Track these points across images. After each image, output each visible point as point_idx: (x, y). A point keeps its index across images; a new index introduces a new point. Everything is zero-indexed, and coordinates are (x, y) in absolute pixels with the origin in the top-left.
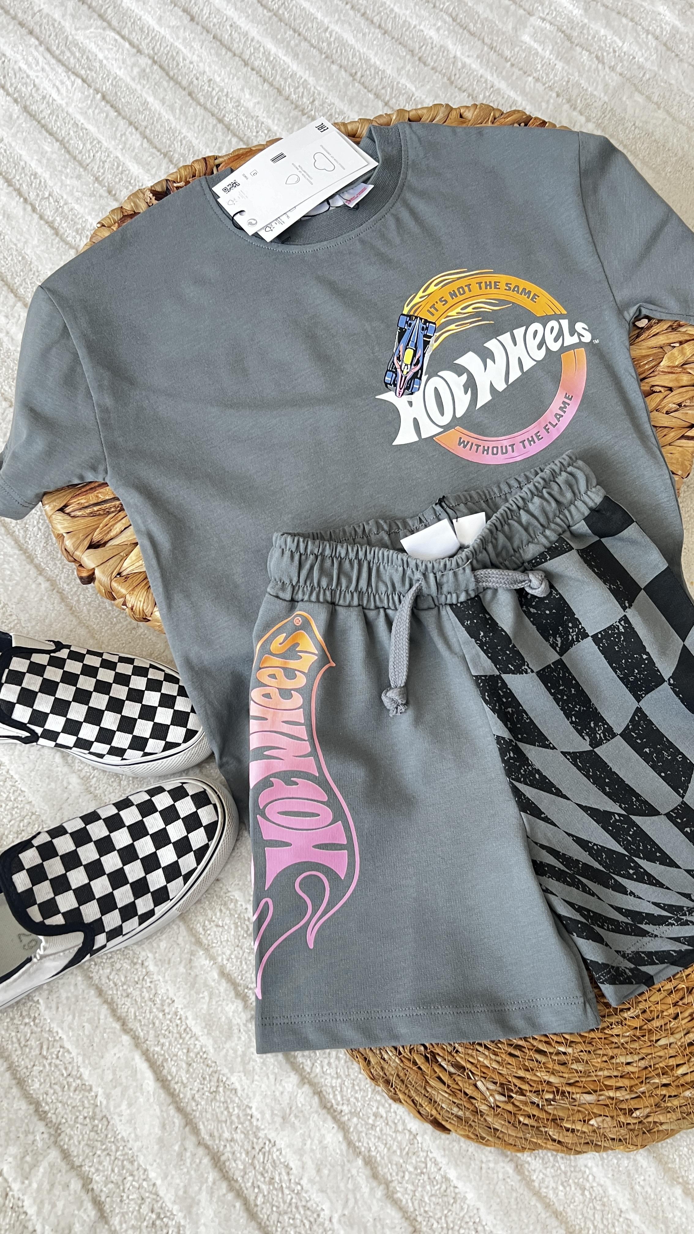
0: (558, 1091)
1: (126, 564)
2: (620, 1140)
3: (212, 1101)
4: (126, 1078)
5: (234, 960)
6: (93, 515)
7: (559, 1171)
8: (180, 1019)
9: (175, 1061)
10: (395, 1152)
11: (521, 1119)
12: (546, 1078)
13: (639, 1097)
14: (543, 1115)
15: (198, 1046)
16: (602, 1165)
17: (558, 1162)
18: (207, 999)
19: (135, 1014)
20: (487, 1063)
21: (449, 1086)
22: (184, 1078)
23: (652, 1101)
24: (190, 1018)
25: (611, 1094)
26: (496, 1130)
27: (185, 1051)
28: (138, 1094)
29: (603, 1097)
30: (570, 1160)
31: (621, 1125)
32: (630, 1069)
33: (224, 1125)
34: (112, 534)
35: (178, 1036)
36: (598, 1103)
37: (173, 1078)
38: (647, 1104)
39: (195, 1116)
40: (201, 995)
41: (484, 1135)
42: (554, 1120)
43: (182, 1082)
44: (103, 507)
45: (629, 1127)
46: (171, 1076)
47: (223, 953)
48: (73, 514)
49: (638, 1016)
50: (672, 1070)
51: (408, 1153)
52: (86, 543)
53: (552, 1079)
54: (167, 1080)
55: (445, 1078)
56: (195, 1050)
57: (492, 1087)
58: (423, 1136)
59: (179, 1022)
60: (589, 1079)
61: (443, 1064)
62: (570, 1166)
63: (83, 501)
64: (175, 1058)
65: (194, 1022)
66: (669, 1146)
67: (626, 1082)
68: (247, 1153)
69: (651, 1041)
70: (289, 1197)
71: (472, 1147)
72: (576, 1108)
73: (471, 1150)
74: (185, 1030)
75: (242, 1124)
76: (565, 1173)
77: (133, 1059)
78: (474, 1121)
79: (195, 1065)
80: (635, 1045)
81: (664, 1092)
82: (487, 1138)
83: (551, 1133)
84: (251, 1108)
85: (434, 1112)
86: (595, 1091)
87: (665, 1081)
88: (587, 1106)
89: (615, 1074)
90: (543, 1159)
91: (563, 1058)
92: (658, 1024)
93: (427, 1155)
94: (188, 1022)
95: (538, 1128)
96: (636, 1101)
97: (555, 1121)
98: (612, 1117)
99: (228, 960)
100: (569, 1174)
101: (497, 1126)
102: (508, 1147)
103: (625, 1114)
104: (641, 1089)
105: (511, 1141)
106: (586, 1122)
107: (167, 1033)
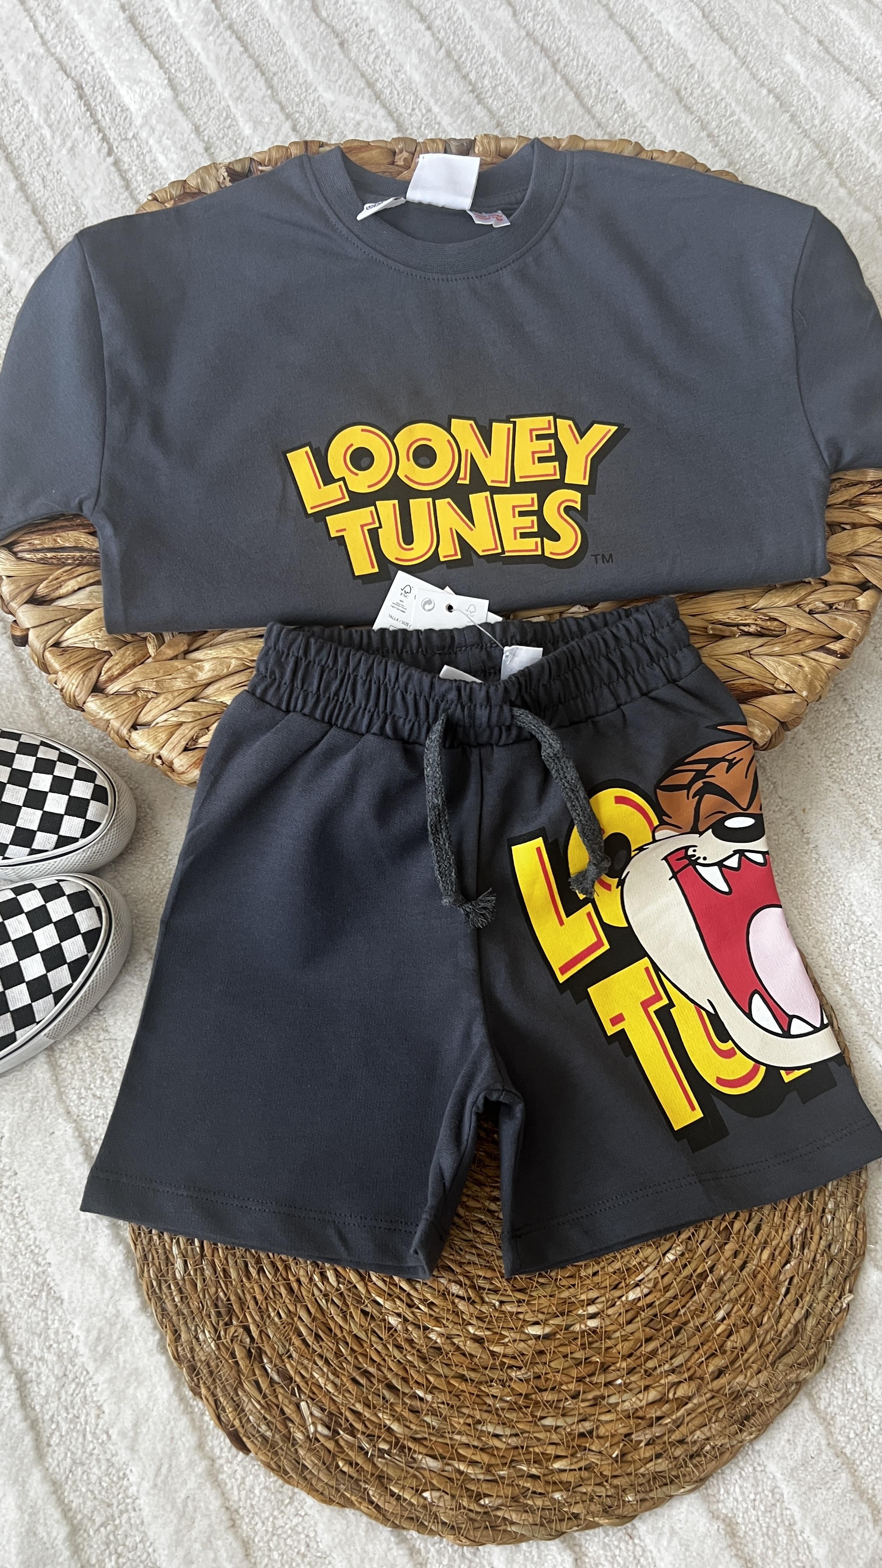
0: (396, 1444)
1: (69, 633)
2: (453, 1528)
6: (43, 561)
11: (341, 1464)
12: (388, 1422)
13: (495, 1481)
14: (368, 1467)
20: (321, 1381)
21: (265, 1397)
23: (509, 1491)
25: (462, 1467)
26: (305, 1467)
29: (450, 1468)
31: (460, 1509)
32: (497, 1443)
34: (62, 591)
36: (440, 1474)
38: (502, 1493)
41: (289, 1470)
42: (380, 1477)
44: (59, 555)
45: (471, 1515)
48: (20, 555)
49: (527, 1381)
50: (548, 1460)
52: (26, 595)
53: (395, 1427)
55: (264, 1386)
57: (317, 1413)
60: (440, 1440)
61: (268, 1366)
63: (36, 542)
67: (486, 1458)
69: (533, 1416)
72: (411, 1471)
78: (281, 1449)
80: (512, 1416)
81: (528, 1485)
82: (292, 1474)
83: (371, 1493)
85: (237, 1423)
86: (443, 1458)
87: (534, 1471)
88: (427, 1474)
89: (476, 1444)
91: (417, 1404)
92: (550, 1398)
95: (357, 1481)
96: (489, 1485)
97: (382, 1480)
98: (453, 1496)
101: (308, 1464)
102: (314, 1493)
103: (470, 1497)
104: (501, 1473)
105: (319, 1487)
106: (418, 1492)
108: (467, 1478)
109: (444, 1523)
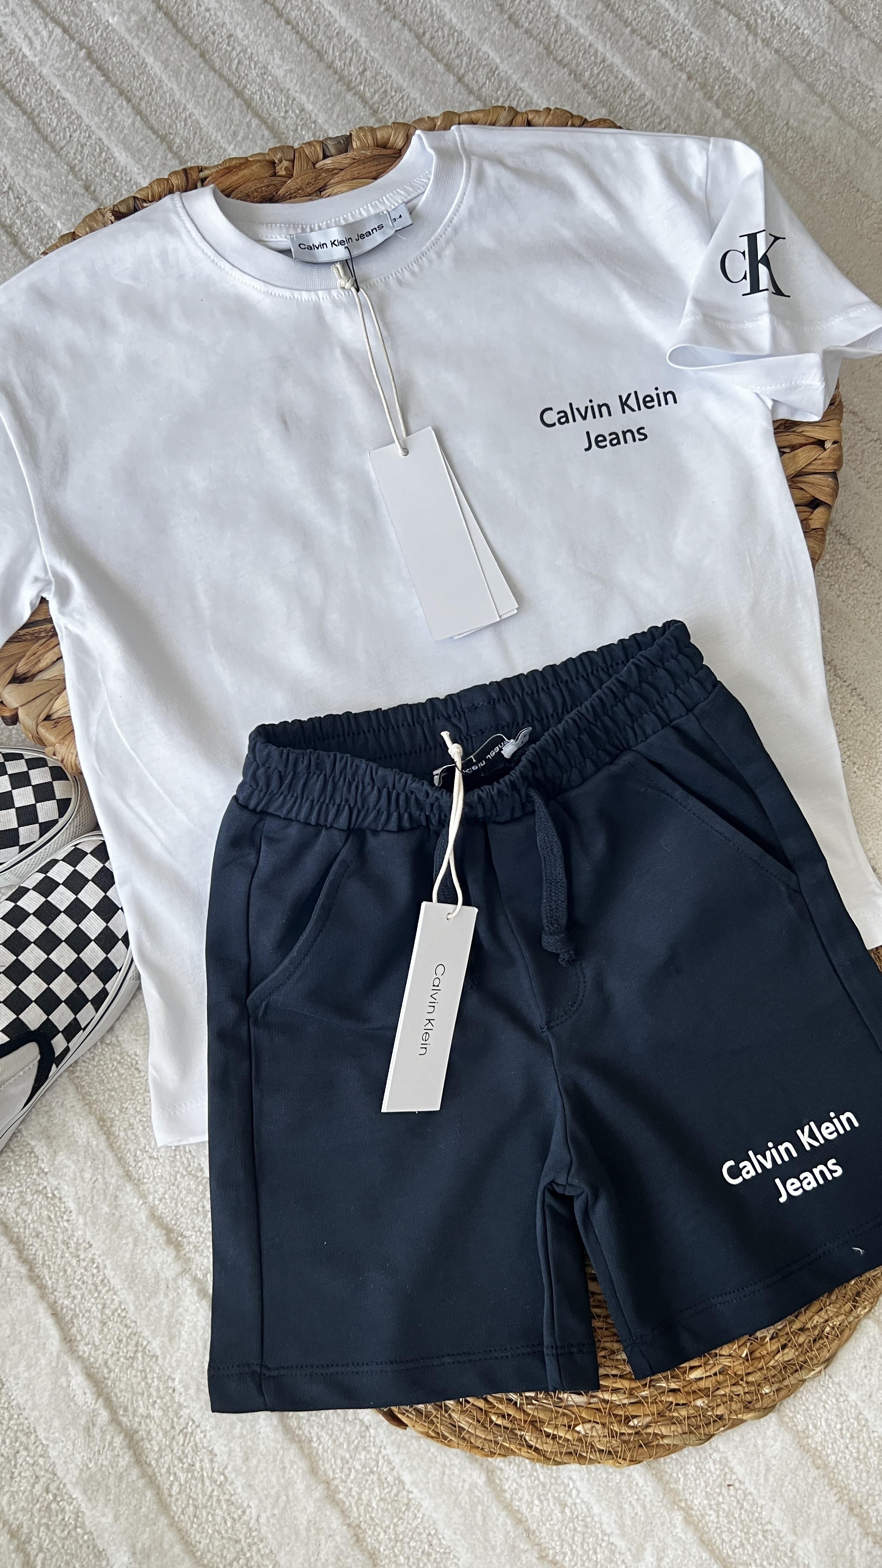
1: (57, 705)
2: (610, 1453)
3: (127, 1369)
4: (27, 1335)
5: (168, 1201)
7: (537, 1482)
8: (97, 1267)
9: (88, 1318)
10: (341, 1445)
11: (494, 1418)
13: (640, 1402)
14: (520, 1416)
15: (116, 1302)
16: (588, 1480)
17: (536, 1471)
18: (131, 1246)
19: (44, 1257)
22: (96, 1339)
24: (109, 1267)
25: (607, 1396)
26: (461, 1428)
27: (100, 1307)
28: (39, 1355)
29: (595, 1400)
30: (552, 1470)
31: (613, 1435)
33: (140, 1398)
34: (41, 665)
35: (93, 1288)
36: (587, 1407)
37: (83, 1337)
38: (648, 1412)
39: (107, 1384)
40: (124, 1241)
41: (447, 1434)
42: (533, 1423)
43: (94, 1344)
44: (31, 630)
45: (623, 1438)
46: (81, 1334)
47: (156, 1191)
50: (683, 1373)
51: (356, 1448)
52: (9, 675)
54: (75, 1339)
56: (112, 1307)
58: (376, 1429)
59: (95, 1271)
62: (551, 1476)
64: (87, 1315)
65: (113, 1273)
66: (674, 1462)
68: (166, 1433)
70: (210, 1489)
71: (434, 1447)
72: (561, 1410)
73: (432, 1450)
74: (102, 1281)
75: (162, 1398)
76: (544, 1485)
77: (37, 1313)
78: (436, 1417)
79: (110, 1324)
81: (671, 1399)
82: (450, 1437)
83: (527, 1438)
84: (173, 1380)
87: (673, 1386)
88: (575, 1409)
89: (614, 1372)
90: (519, 1466)
93: (380, 1452)
94: (106, 1272)
95: (512, 1430)
96: (635, 1407)
97: (535, 1424)
98: (604, 1425)
99: (161, 1200)
100: (548, 1487)
101: (463, 1424)
102: (476, 1450)
103: (620, 1422)
104: (643, 1393)
105: (479, 1444)
106: (570, 1427)
107: (80, 1283)
108: (614, 1406)
109: (601, 1451)
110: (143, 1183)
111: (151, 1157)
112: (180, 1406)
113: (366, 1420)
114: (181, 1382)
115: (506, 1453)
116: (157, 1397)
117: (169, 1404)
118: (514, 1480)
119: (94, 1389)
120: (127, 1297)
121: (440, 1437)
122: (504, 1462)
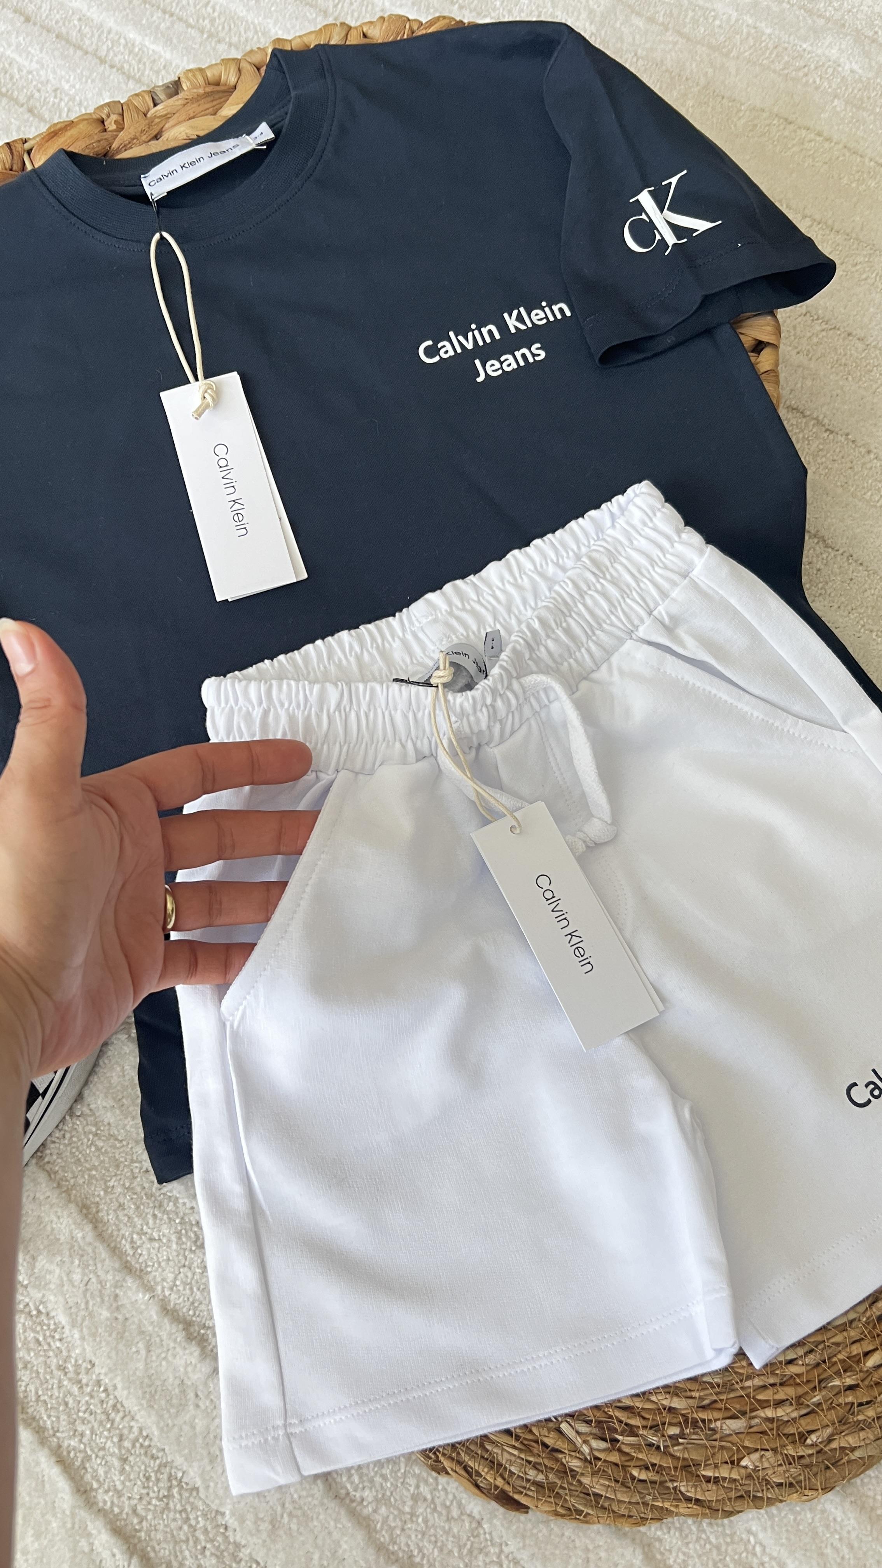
0: (686, 1421)
2: (791, 1485)
3: (162, 1513)
4: (29, 1494)
5: (181, 1288)
7: (708, 1546)
8: (106, 1390)
9: (103, 1458)
10: (450, 1552)
11: (635, 1473)
12: (665, 1402)
13: (812, 1412)
14: (667, 1462)
15: (135, 1430)
16: (772, 1527)
17: (704, 1531)
18: (143, 1352)
19: (37, 1393)
21: (519, 1438)
22: (118, 1483)
23: (832, 1415)
24: (119, 1386)
25: (769, 1413)
26: (597, 1496)
27: (116, 1440)
28: (49, 1517)
29: (757, 1420)
30: (723, 1525)
31: (789, 1461)
32: (793, 1369)
33: (184, 1547)
35: (103, 1417)
36: (749, 1431)
37: (101, 1484)
38: (826, 1422)
39: (140, 1538)
40: (134, 1349)
41: (581, 1507)
42: (686, 1467)
43: (115, 1490)
45: (803, 1461)
46: (98, 1481)
47: (163, 1280)
50: (858, 1362)
51: (470, 1552)
53: (676, 1403)
54: (92, 1489)
56: (132, 1436)
57: (583, 1428)
58: (490, 1521)
59: (103, 1395)
60: (732, 1395)
62: (724, 1535)
64: (101, 1453)
65: (125, 1392)
66: (874, 1481)
67: (789, 1392)
71: (568, 1529)
72: (717, 1443)
73: (567, 1534)
74: (114, 1406)
75: (212, 1541)
76: (718, 1548)
77: (38, 1463)
78: (562, 1487)
79: (131, 1458)
81: (850, 1399)
82: (585, 1510)
83: (683, 1489)
84: (223, 1514)
85: (500, 1482)
86: (744, 1413)
87: (849, 1381)
88: (735, 1439)
89: (772, 1381)
90: (681, 1530)
93: (501, 1551)
94: (116, 1393)
95: (662, 1483)
96: (808, 1419)
97: (688, 1468)
98: (774, 1450)
99: (172, 1289)
100: (723, 1549)
101: (598, 1490)
102: (621, 1520)
103: (794, 1442)
104: (815, 1400)
105: (623, 1511)
106: (734, 1463)
107: (86, 1415)
108: (781, 1423)
109: (780, 1485)
110: (148, 1273)
111: (152, 1239)
112: (237, 1546)
113: (476, 1514)
114: (233, 1514)
115: (661, 1515)
116: (207, 1542)
117: (222, 1547)
118: (679, 1549)
119: (125, 1547)
120: (146, 1420)
121: (572, 1514)
122: (661, 1529)
